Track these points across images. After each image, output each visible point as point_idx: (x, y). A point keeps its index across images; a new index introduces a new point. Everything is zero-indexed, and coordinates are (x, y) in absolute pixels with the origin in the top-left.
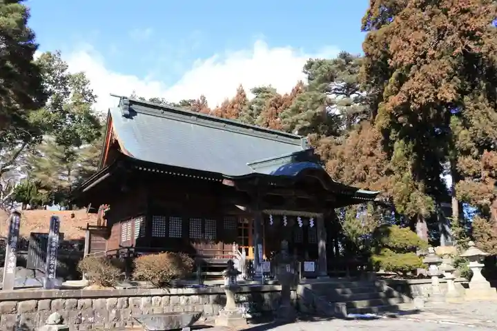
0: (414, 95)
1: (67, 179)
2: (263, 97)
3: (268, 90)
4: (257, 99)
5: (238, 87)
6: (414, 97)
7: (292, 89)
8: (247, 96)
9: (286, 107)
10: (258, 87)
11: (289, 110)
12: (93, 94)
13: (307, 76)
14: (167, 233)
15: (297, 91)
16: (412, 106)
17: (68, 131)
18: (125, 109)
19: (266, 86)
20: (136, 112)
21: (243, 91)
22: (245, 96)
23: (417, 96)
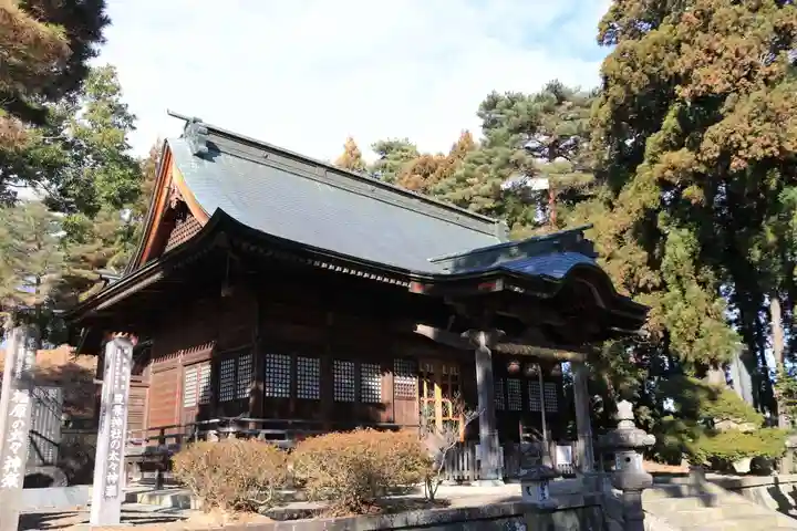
0: (739, 143)
1: (32, 290)
2: (396, 159)
3: (404, 148)
4: (385, 161)
5: (345, 141)
6: (739, 148)
7: (452, 145)
8: (363, 158)
9: (443, 176)
10: (386, 141)
11: (451, 180)
12: (130, 111)
13: (482, 122)
14: (293, 389)
15: (462, 148)
16: (734, 164)
17: (76, 181)
18: (200, 141)
19: (401, 139)
20: (219, 151)
21: (354, 148)
22: (358, 156)
23: (744, 145)
